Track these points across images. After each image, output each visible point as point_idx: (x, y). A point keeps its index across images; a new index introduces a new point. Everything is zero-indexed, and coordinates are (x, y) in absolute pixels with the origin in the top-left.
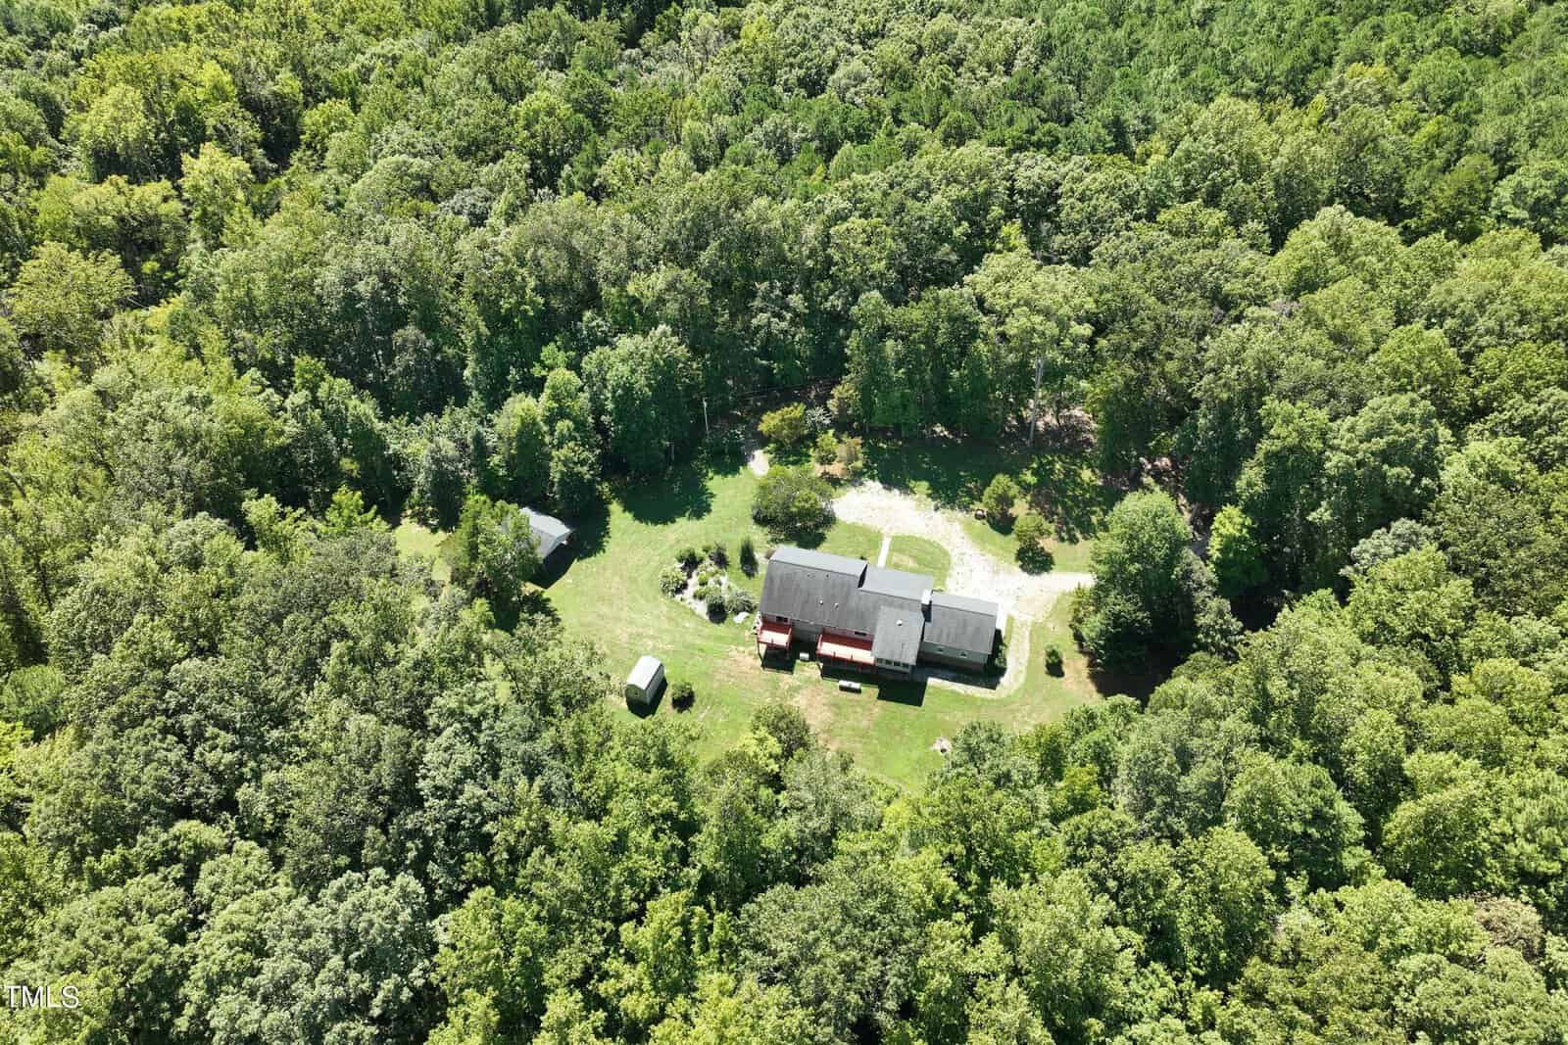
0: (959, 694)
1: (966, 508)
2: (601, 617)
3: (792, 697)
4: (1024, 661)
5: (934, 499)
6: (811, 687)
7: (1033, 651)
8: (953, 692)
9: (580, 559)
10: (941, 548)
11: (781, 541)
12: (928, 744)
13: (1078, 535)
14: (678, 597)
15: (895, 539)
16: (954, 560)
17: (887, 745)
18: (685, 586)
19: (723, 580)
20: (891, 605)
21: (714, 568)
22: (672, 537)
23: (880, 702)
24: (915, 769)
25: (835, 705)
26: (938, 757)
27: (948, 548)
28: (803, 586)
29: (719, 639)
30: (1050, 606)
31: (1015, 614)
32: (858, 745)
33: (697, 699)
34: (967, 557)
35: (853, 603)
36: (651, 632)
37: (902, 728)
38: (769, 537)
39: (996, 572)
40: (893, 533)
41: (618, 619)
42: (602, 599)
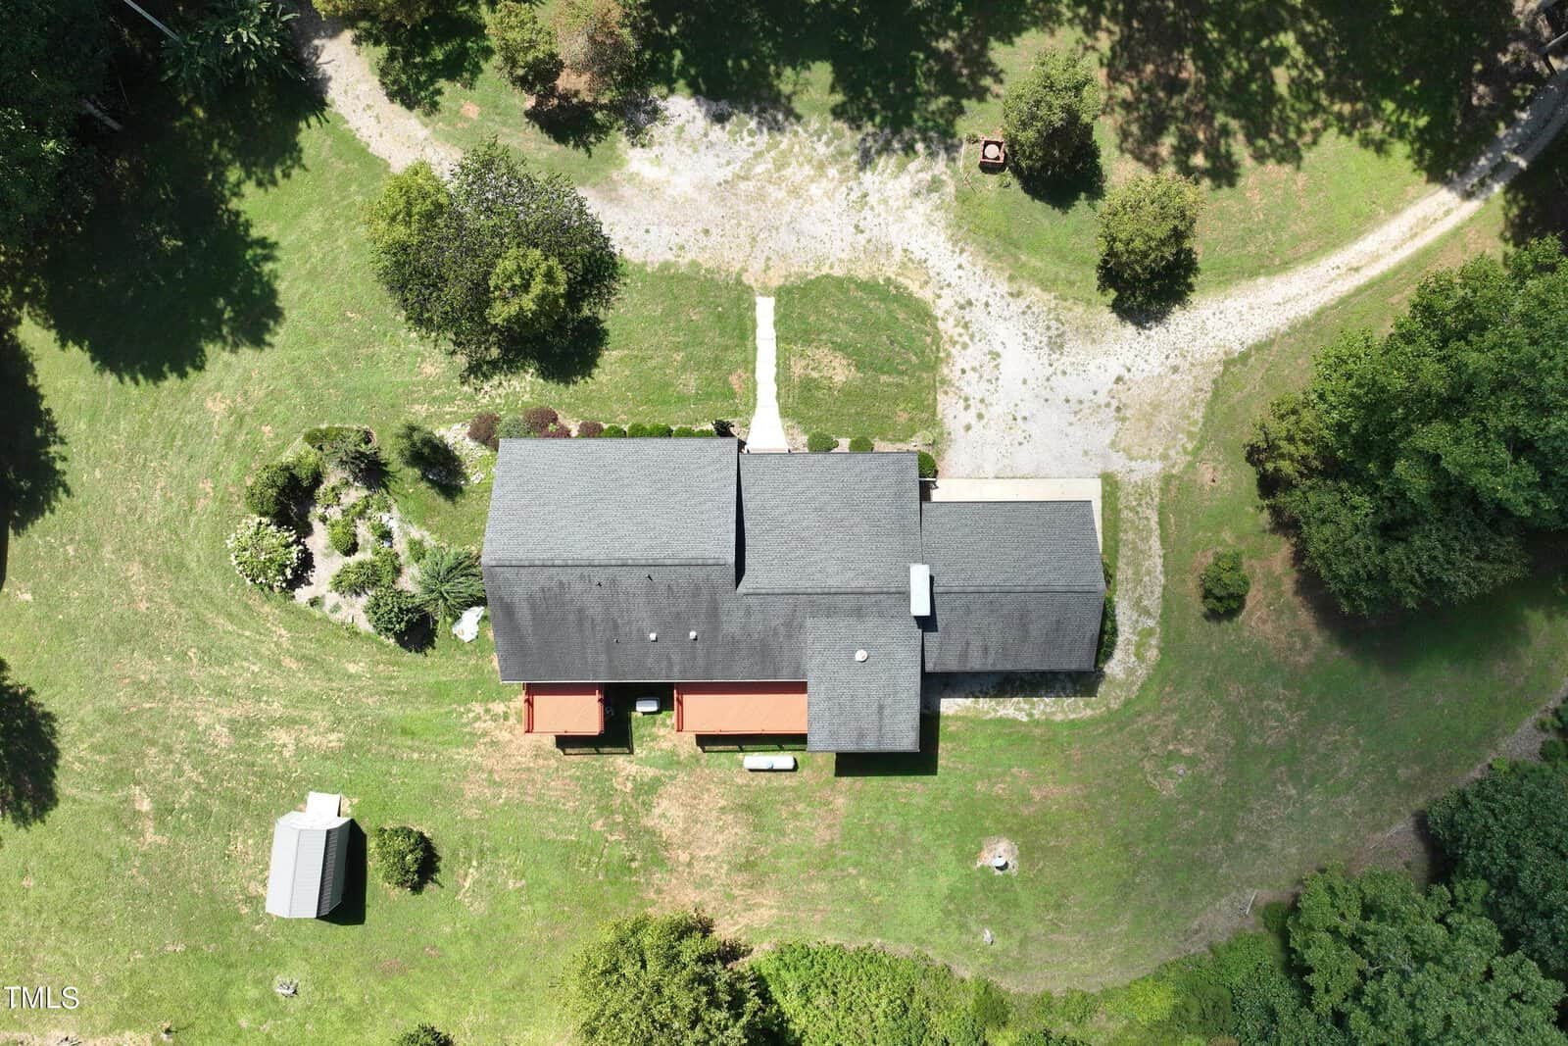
0: (1015, 722)
1: (945, 139)
2: (147, 689)
3: (648, 807)
4: (1153, 602)
5: (855, 123)
6: (682, 776)
7: (1173, 567)
8: (1001, 722)
9: (20, 526)
10: (904, 299)
11: (495, 365)
12: (968, 857)
13: (1240, 149)
14: (303, 594)
15: (786, 296)
16: (947, 327)
17: (878, 874)
18: (306, 562)
19: (392, 521)
20: (830, 612)
21: (355, 495)
22: (217, 407)
23: (846, 781)
24: (947, 913)
25: (748, 808)
26: (992, 879)
27: (926, 294)
28: (595, 610)
29: (438, 693)
30: (1198, 415)
31: (1118, 464)
32: (821, 887)
33: (443, 852)
34: (976, 314)
35: (732, 625)
36: (277, 708)
37: (905, 830)
38: (462, 360)
39: (1056, 344)
40: (776, 282)
41: (187, 687)
42: (123, 637)
